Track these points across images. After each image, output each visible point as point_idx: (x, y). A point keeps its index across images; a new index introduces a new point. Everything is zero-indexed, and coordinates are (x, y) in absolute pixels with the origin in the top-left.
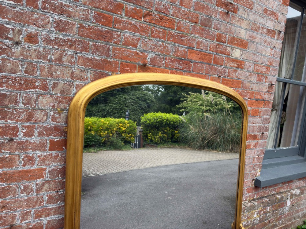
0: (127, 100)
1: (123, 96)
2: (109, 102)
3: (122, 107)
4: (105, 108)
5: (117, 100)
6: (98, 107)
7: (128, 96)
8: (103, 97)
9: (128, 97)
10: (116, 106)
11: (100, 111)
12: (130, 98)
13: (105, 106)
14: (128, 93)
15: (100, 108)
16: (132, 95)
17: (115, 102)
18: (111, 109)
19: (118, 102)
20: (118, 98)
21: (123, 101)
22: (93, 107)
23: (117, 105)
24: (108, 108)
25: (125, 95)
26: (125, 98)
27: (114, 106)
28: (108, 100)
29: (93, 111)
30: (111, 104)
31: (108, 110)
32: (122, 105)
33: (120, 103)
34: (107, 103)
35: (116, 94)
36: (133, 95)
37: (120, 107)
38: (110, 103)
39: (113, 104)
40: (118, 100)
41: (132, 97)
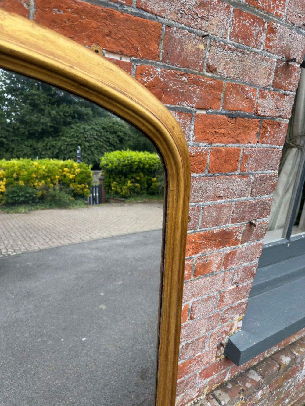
0: (87, 131)
1: (80, 126)
2: (61, 134)
3: (81, 142)
4: (55, 144)
5: (72, 132)
6: (46, 142)
7: (89, 125)
8: (51, 127)
9: (89, 127)
10: (72, 141)
11: (48, 147)
12: (93, 128)
13: (56, 140)
14: (89, 121)
15: (49, 144)
16: (94, 124)
17: (70, 134)
18: (64, 144)
19: (74, 135)
20: (73, 128)
21: (81, 133)
22: (38, 142)
23: (73, 139)
24: (59, 144)
25: (84, 124)
26: (84, 129)
27: (68, 140)
28: (59, 132)
29: (38, 148)
30: (64, 138)
31: (61, 146)
32: (80, 138)
33: (77, 136)
34: (58, 136)
35: (70, 123)
36: (96, 124)
37: (77, 141)
38: (63, 136)
39: (67, 137)
40: (74, 132)
41: (95, 127)
